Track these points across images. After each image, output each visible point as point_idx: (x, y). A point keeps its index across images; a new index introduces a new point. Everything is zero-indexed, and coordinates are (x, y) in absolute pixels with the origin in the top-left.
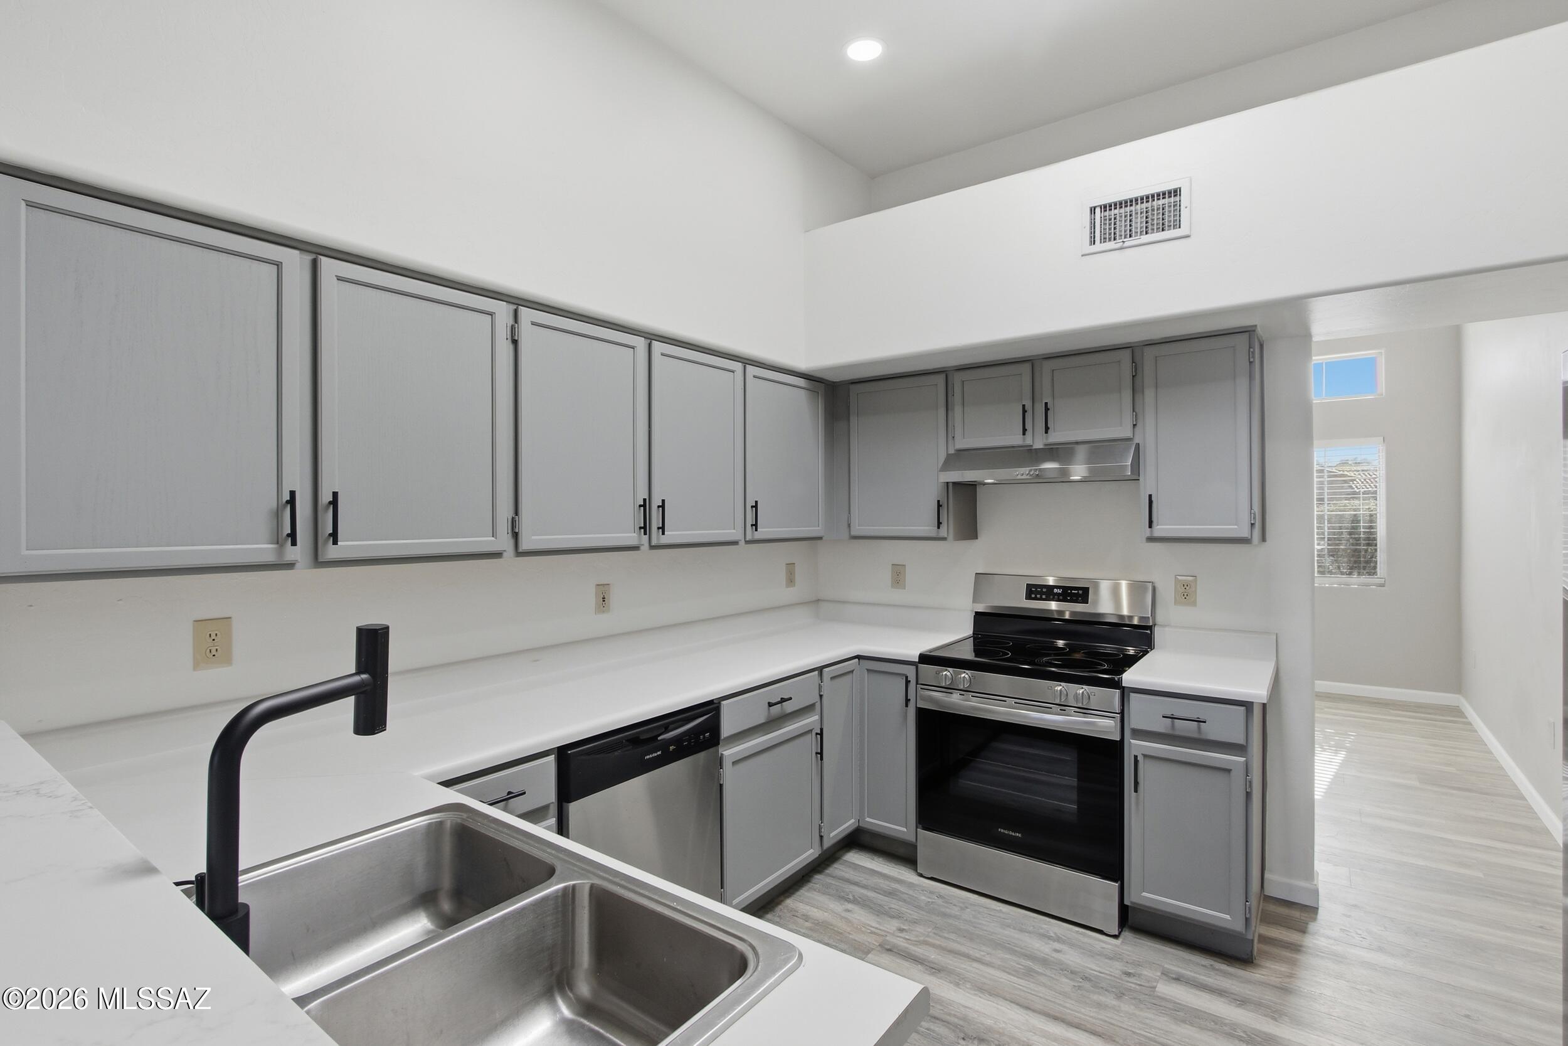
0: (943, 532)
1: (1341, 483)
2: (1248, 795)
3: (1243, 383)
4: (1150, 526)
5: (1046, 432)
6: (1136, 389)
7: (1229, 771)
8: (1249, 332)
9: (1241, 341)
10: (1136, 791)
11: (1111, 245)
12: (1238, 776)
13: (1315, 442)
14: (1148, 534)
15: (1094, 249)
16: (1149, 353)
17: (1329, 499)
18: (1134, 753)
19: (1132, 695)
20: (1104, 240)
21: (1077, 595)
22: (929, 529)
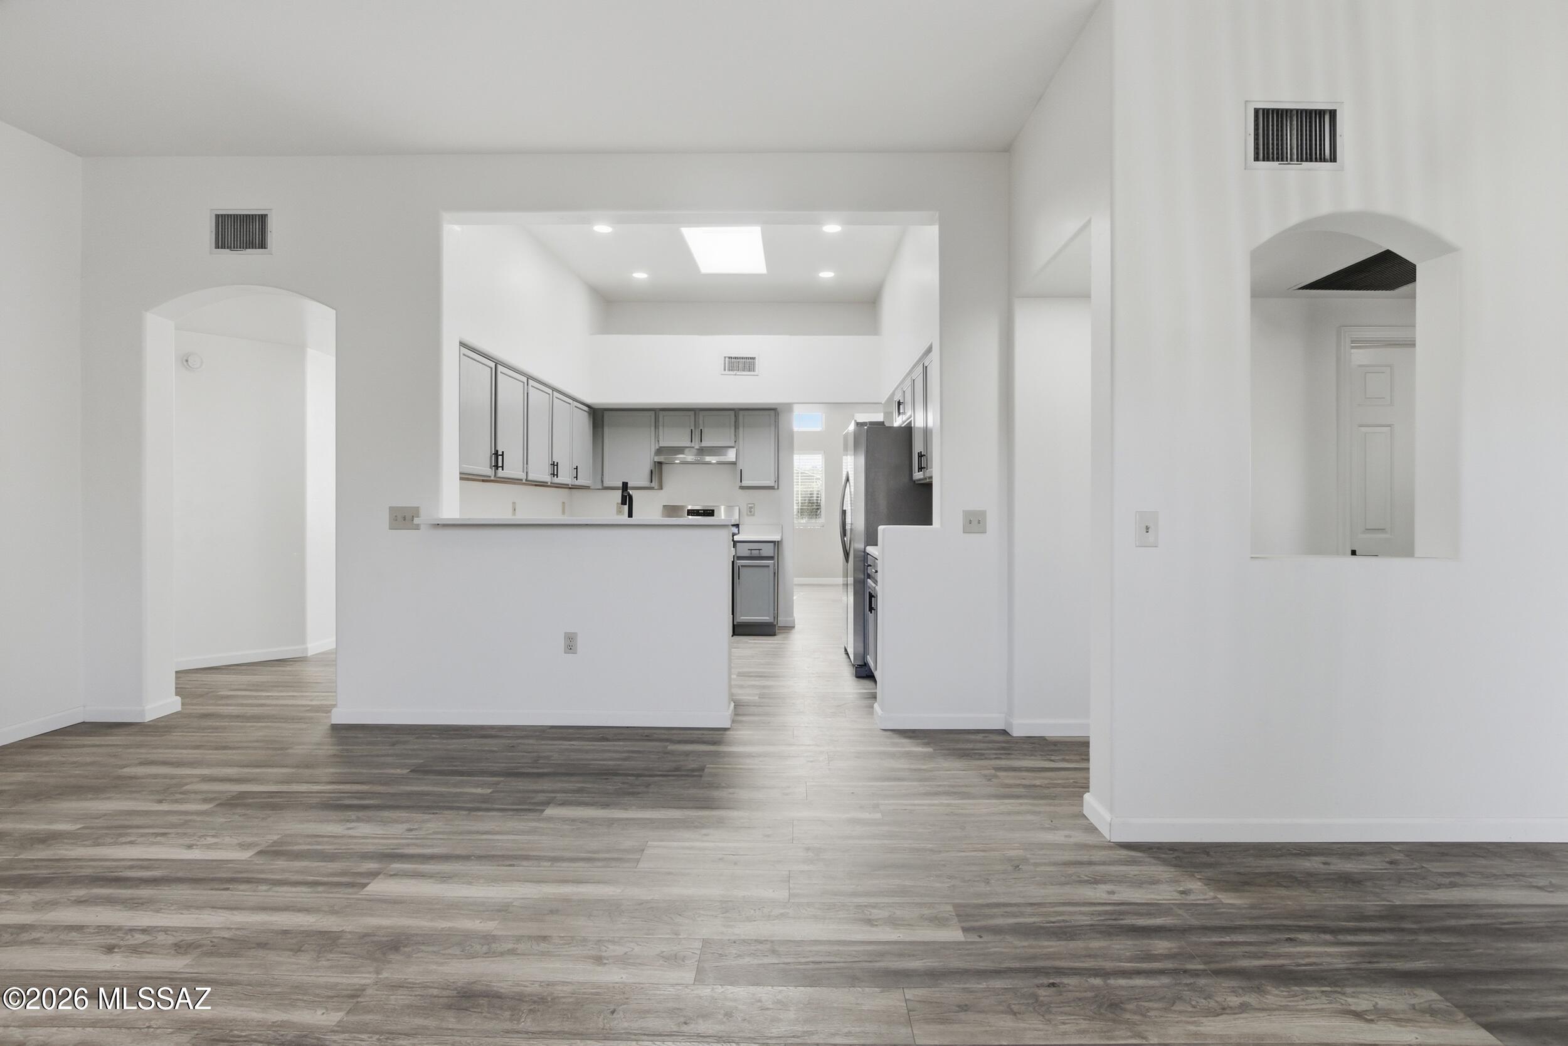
0: (653, 485)
1: (808, 478)
2: (775, 573)
3: (773, 428)
4: (741, 481)
5: (701, 441)
6: (736, 427)
7: (769, 566)
8: (774, 410)
9: (772, 413)
10: (739, 579)
11: (731, 373)
12: (771, 567)
13: (795, 452)
14: (740, 484)
15: (725, 373)
16: (741, 413)
17: (801, 485)
18: (738, 565)
19: (738, 544)
20: (729, 370)
21: (709, 513)
22: (646, 483)
